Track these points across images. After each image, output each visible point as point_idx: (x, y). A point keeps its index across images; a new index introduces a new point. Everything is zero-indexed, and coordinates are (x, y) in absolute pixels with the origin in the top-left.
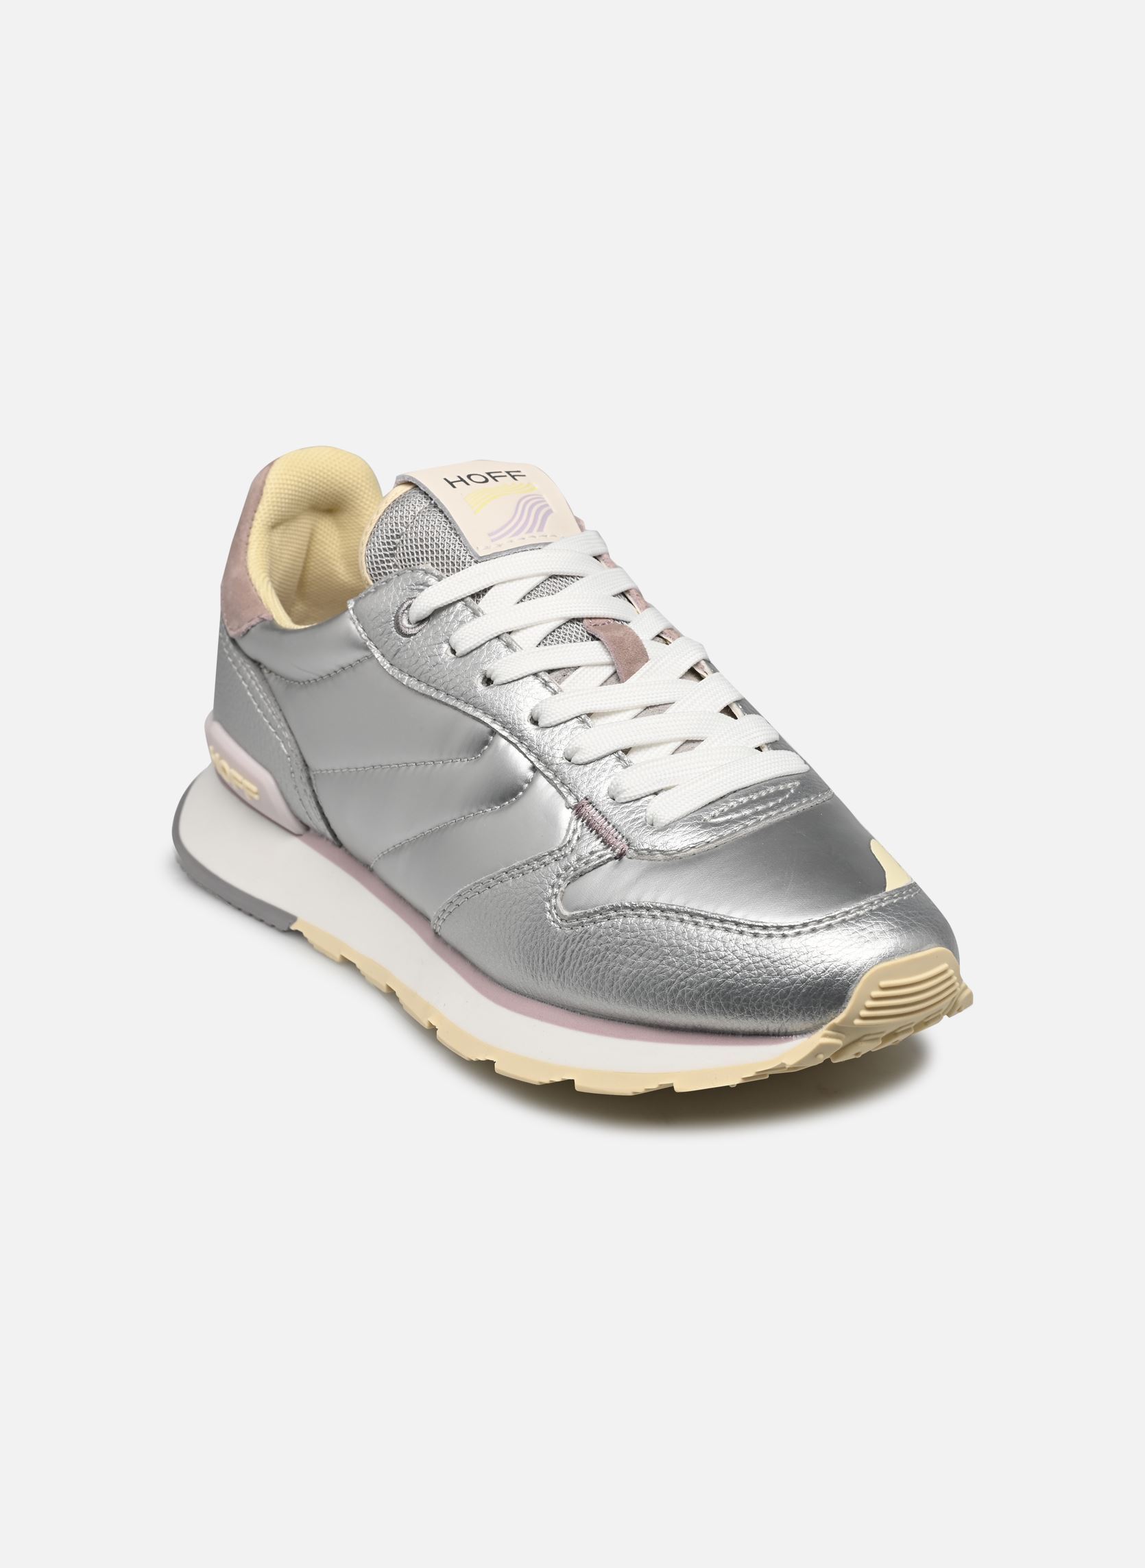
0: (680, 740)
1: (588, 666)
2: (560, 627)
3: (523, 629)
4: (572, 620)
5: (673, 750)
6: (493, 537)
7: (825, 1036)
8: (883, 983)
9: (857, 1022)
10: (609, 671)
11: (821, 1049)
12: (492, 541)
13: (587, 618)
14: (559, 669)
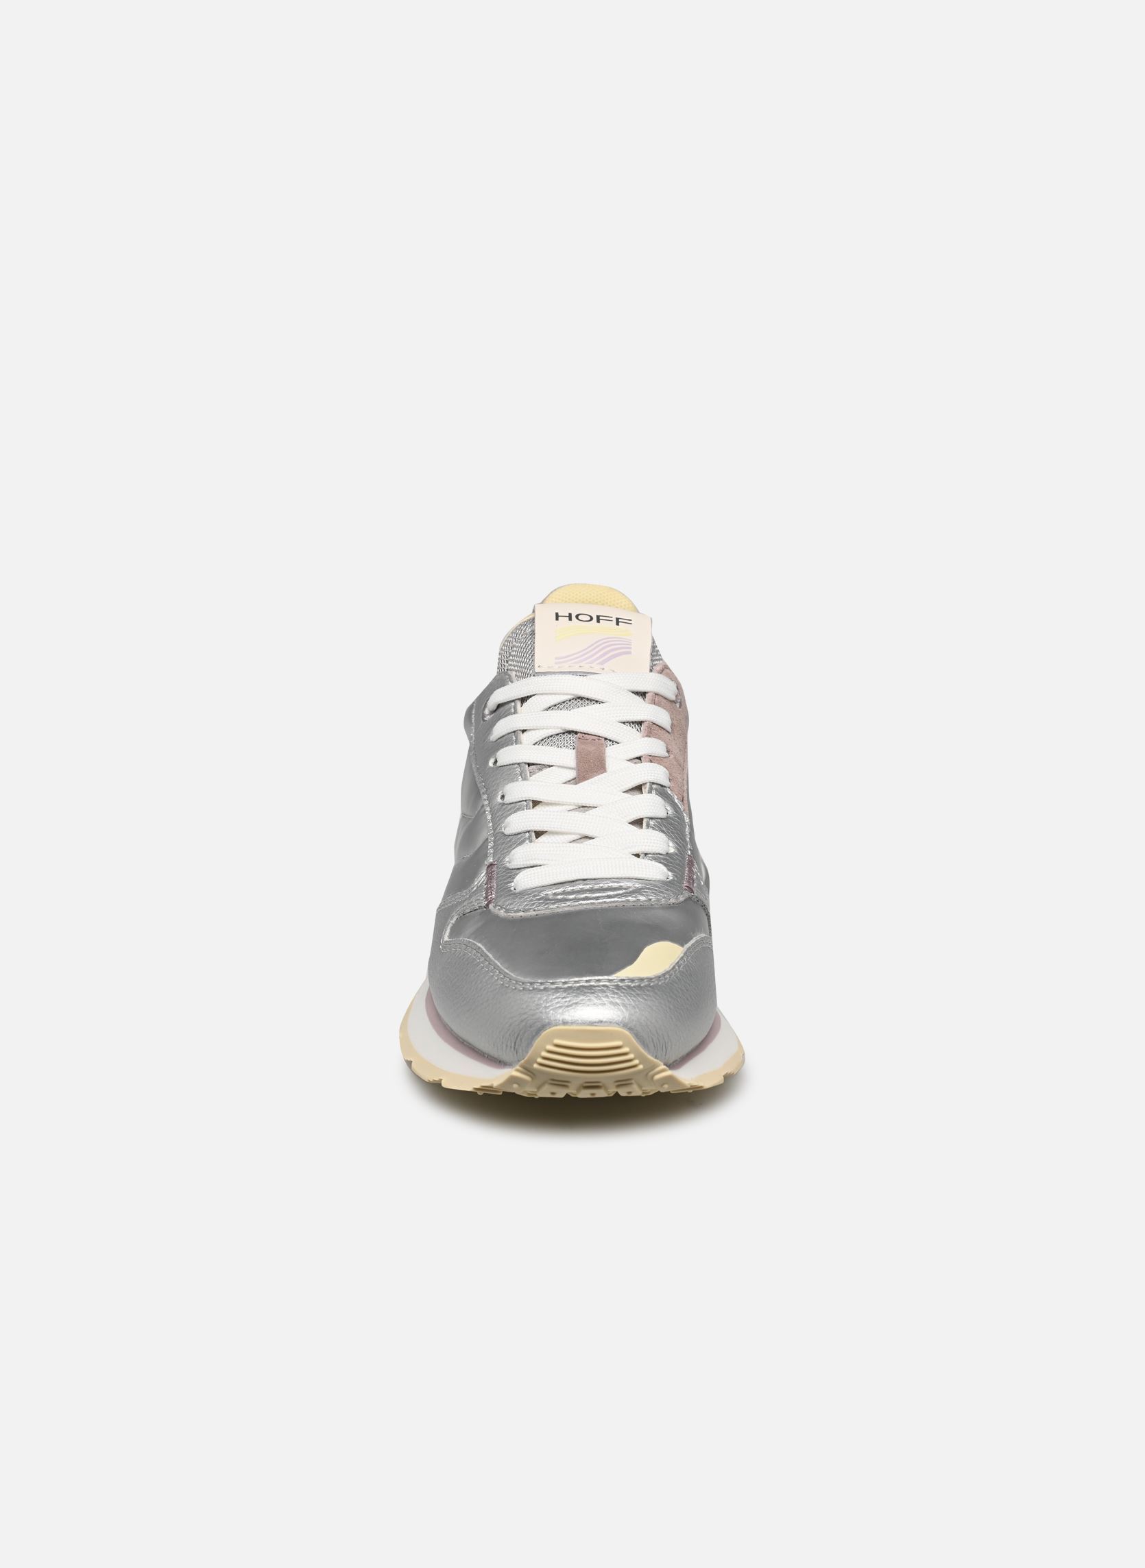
0: (580, 834)
1: (559, 766)
2: (557, 735)
3: (534, 730)
4: (570, 732)
5: (571, 840)
6: (557, 661)
7: (518, 1070)
8: (557, 1041)
9: (535, 1066)
10: (572, 774)
11: (512, 1080)
12: (556, 663)
13: (581, 733)
14: (537, 764)
